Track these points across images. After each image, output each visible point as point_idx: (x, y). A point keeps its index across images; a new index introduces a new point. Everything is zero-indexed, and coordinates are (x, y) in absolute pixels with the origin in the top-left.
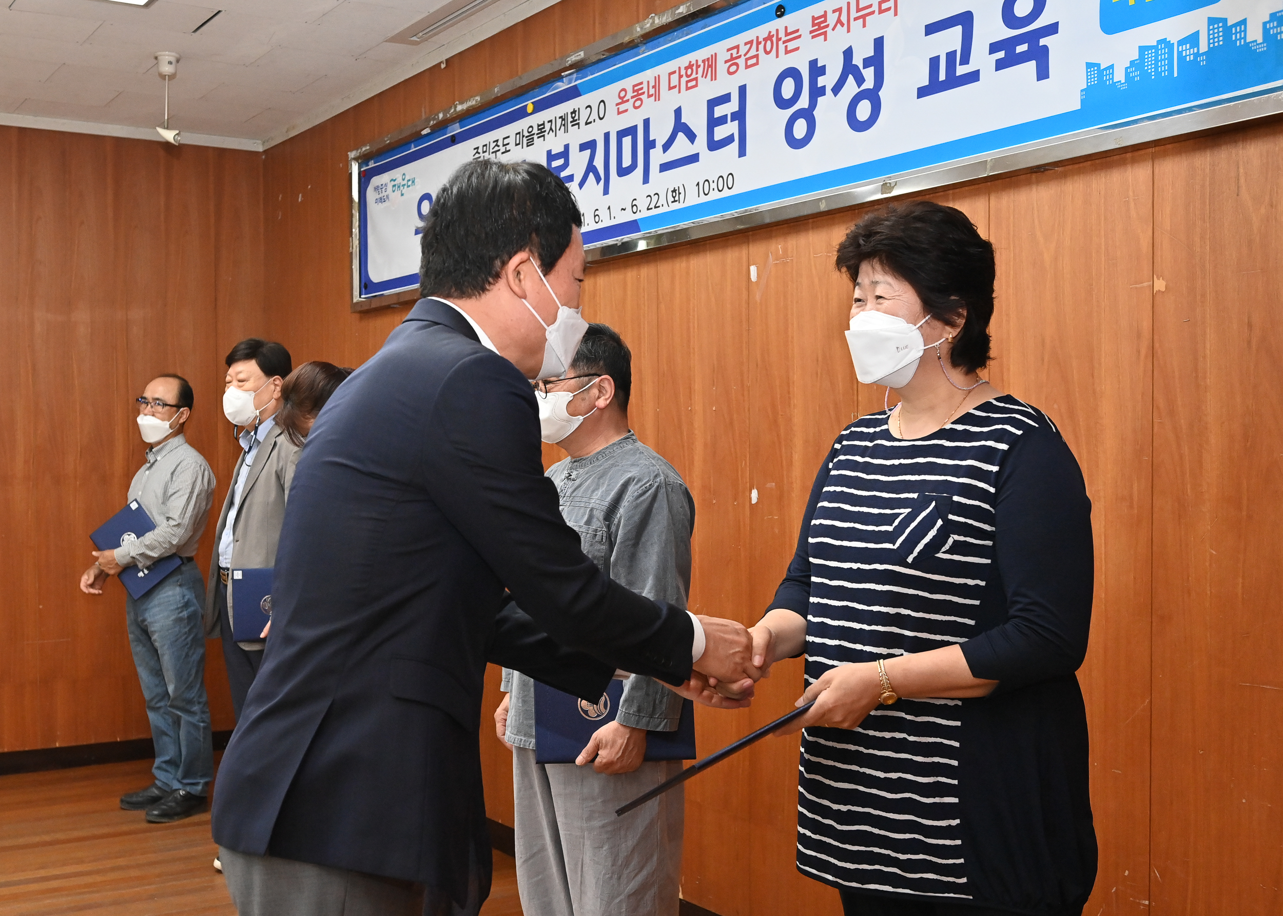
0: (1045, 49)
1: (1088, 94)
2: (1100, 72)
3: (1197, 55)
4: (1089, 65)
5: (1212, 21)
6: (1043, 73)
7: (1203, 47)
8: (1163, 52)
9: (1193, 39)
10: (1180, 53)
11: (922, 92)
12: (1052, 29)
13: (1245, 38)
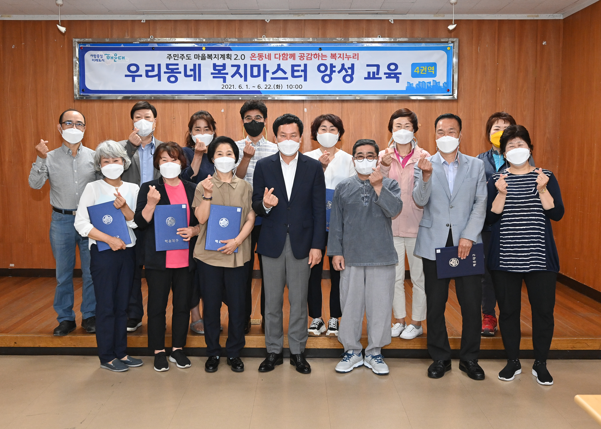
0: (398, 77)
1: (407, 88)
2: (410, 84)
3: (430, 86)
4: (408, 82)
5: (433, 80)
6: (398, 81)
7: (432, 85)
8: (424, 84)
9: (430, 83)
10: (427, 85)
11: (365, 78)
12: (400, 74)
13: (440, 85)
